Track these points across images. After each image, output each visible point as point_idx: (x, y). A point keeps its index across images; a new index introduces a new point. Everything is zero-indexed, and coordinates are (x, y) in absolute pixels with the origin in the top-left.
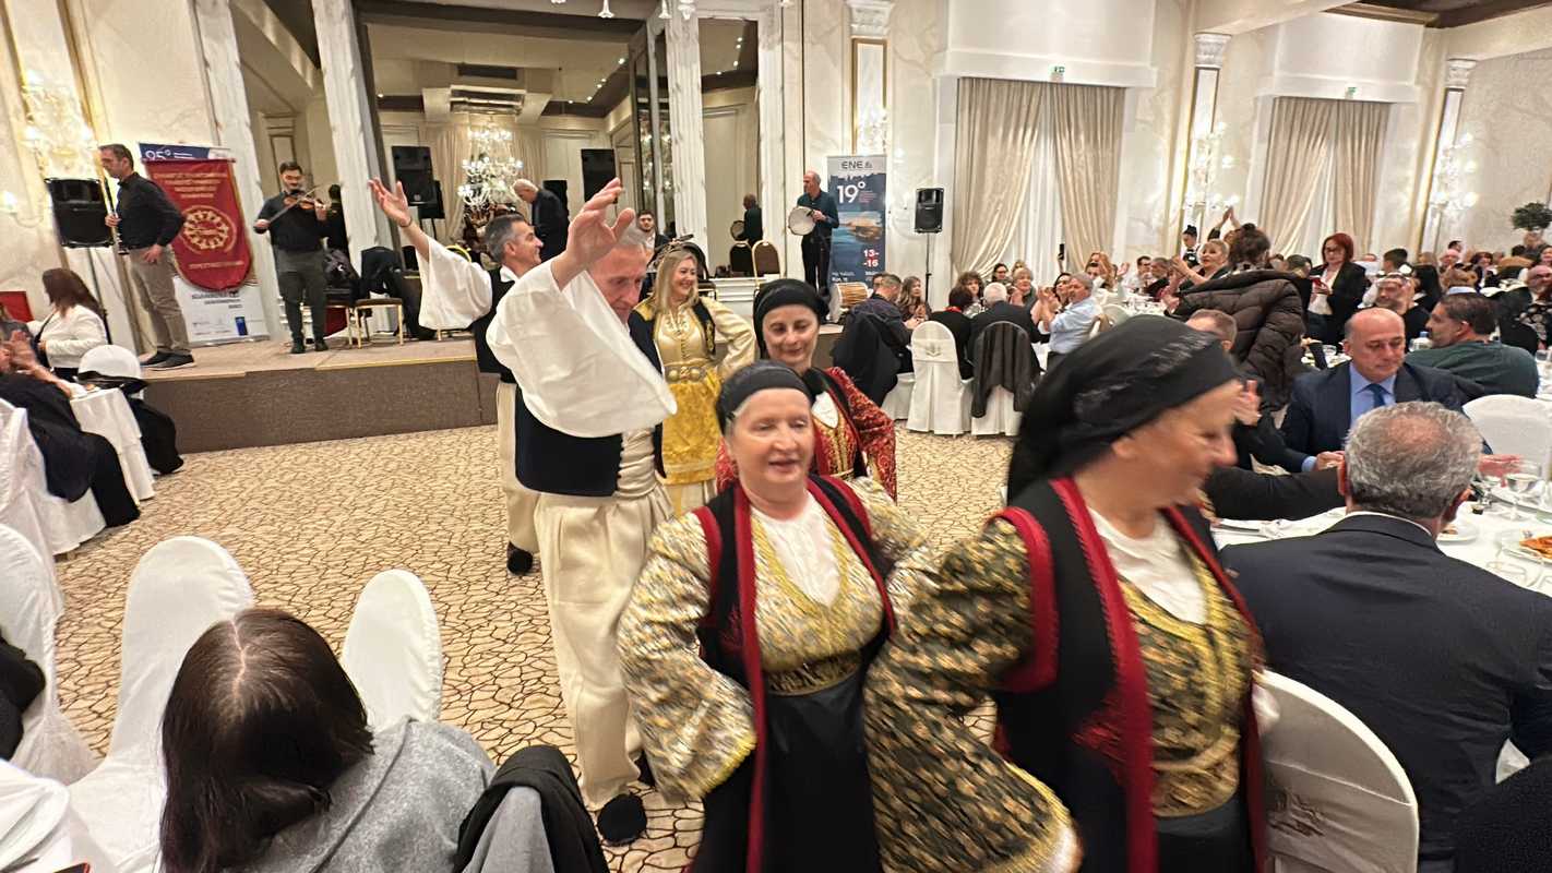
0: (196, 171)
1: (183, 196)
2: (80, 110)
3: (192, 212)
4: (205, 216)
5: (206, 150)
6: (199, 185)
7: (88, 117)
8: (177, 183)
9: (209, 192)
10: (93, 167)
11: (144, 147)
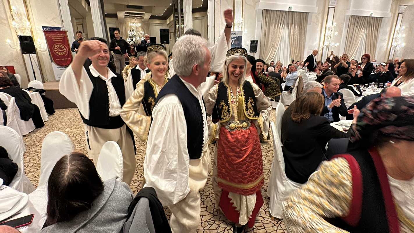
0: (57, 34)
1: (54, 41)
2: (26, 17)
3: (56, 45)
4: (60, 46)
5: (60, 28)
6: (58, 38)
7: (29, 19)
8: (52, 37)
9: (60, 39)
10: (30, 33)
11: (43, 27)
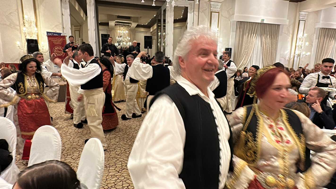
0: (58, 38)
1: (55, 44)
2: (35, 24)
4: (59, 48)
5: (61, 33)
6: (59, 41)
7: (36, 26)
8: (54, 41)
9: (60, 43)
10: (36, 37)
11: (47, 33)
